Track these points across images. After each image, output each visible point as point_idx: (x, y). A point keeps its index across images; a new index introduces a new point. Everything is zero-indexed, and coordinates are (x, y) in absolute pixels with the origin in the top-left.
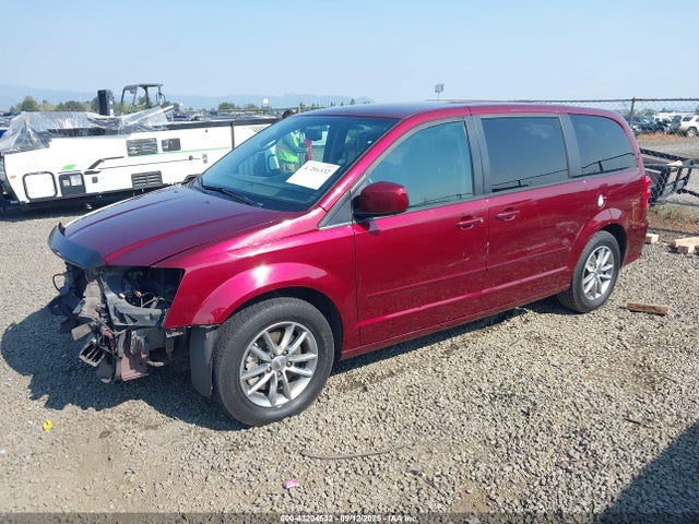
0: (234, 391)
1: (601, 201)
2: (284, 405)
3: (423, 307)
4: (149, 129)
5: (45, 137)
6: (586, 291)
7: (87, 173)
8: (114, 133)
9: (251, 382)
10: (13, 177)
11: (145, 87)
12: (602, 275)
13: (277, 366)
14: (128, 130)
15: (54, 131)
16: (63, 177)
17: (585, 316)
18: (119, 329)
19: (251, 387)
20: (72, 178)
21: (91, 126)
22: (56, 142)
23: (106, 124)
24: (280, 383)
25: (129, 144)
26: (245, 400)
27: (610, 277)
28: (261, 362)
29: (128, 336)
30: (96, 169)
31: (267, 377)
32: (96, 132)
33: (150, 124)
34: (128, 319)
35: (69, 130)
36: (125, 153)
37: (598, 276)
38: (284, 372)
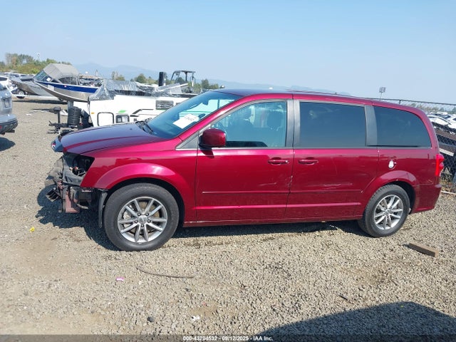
0: (113, 228)
1: (391, 165)
2: (143, 244)
3: (241, 207)
4: (170, 96)
5: (113, 94)
6: (377, 223)
7: (131, 116)
8: (149, 95)
9: (125, 226)
10: (93, 113)
11: (186, 73)
12: (393, 215)
13: (141, 220)
14: (158, 95)
15: (117, 91)
16: (119, 117)
17: (375, 239)
18: (65, 184)
19: (124, 228)
20: (123, 118)
21: (137, 90)
22: (118, 97)
23: (146, 90)
24: (142, 231)
25: (157, 102)
26: (119, 234)
27: (399, 217)
28: (133, 216)
29: (69, 189)
30: (136, 115)
31: (134, 225)
32: (140, 94)
33: (171, 93)
34: (68, 180)
35: (125, 91)
36: (154, 107)
37: (390, 215)
38: (145, 225)
